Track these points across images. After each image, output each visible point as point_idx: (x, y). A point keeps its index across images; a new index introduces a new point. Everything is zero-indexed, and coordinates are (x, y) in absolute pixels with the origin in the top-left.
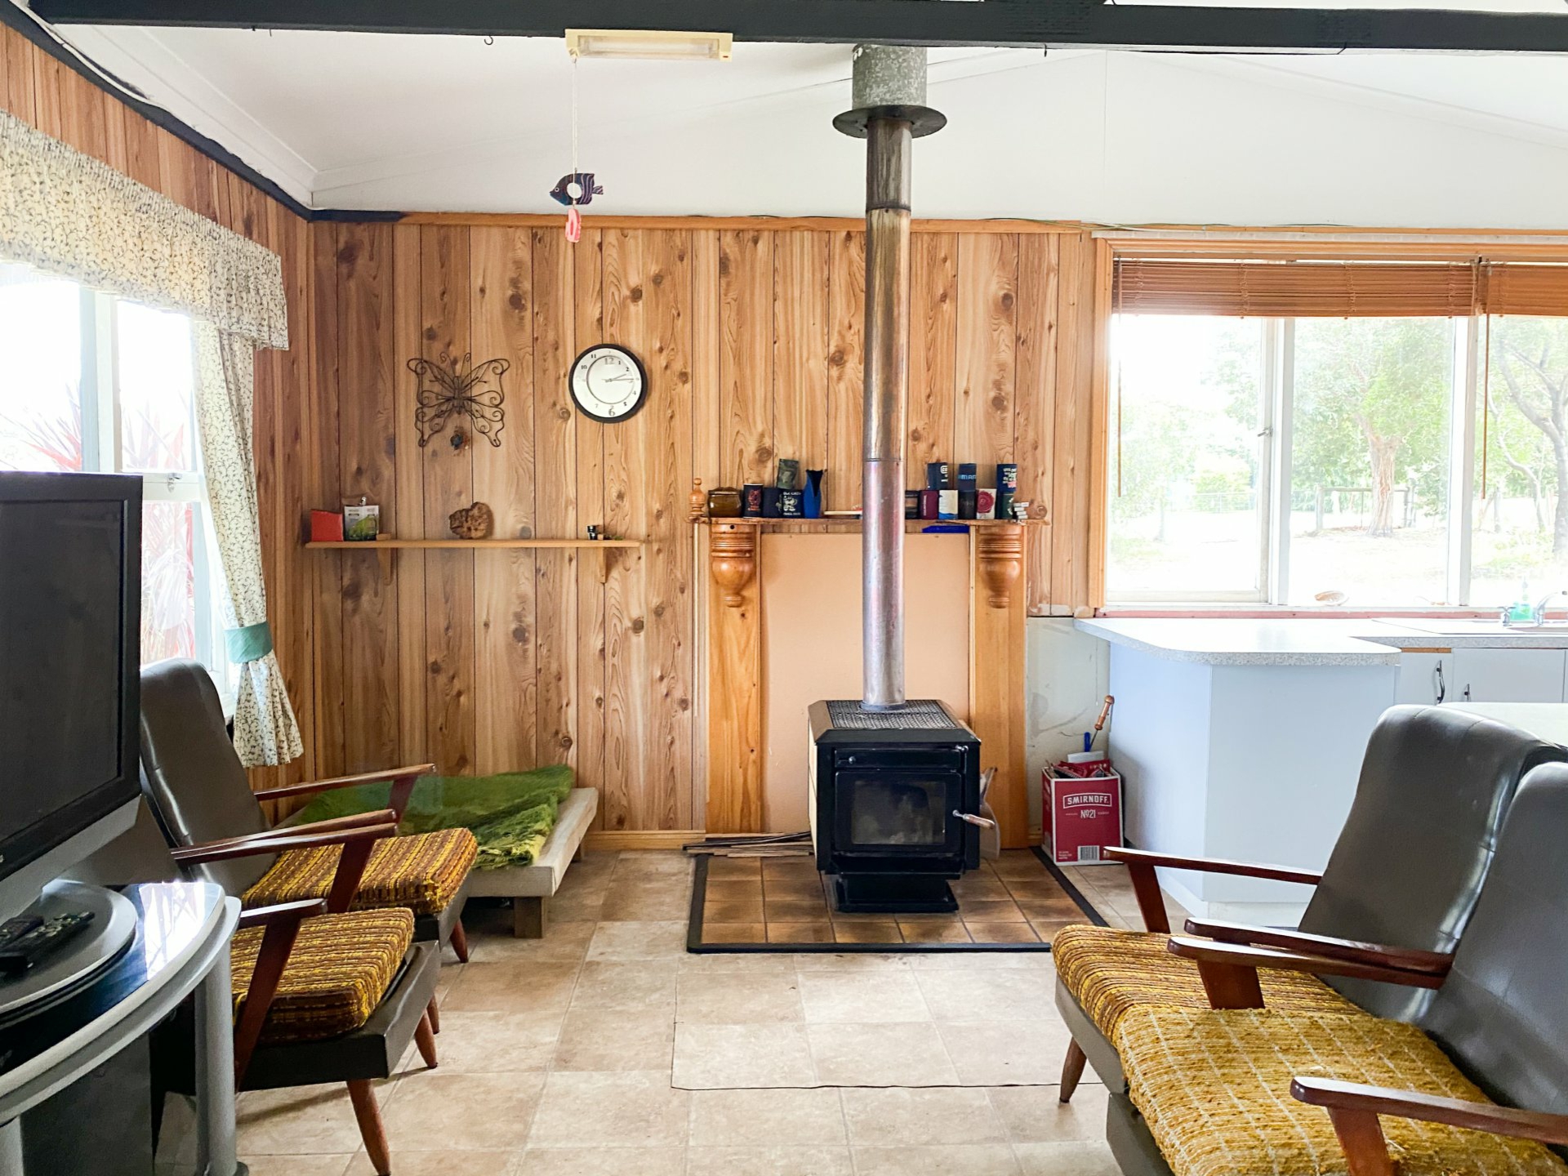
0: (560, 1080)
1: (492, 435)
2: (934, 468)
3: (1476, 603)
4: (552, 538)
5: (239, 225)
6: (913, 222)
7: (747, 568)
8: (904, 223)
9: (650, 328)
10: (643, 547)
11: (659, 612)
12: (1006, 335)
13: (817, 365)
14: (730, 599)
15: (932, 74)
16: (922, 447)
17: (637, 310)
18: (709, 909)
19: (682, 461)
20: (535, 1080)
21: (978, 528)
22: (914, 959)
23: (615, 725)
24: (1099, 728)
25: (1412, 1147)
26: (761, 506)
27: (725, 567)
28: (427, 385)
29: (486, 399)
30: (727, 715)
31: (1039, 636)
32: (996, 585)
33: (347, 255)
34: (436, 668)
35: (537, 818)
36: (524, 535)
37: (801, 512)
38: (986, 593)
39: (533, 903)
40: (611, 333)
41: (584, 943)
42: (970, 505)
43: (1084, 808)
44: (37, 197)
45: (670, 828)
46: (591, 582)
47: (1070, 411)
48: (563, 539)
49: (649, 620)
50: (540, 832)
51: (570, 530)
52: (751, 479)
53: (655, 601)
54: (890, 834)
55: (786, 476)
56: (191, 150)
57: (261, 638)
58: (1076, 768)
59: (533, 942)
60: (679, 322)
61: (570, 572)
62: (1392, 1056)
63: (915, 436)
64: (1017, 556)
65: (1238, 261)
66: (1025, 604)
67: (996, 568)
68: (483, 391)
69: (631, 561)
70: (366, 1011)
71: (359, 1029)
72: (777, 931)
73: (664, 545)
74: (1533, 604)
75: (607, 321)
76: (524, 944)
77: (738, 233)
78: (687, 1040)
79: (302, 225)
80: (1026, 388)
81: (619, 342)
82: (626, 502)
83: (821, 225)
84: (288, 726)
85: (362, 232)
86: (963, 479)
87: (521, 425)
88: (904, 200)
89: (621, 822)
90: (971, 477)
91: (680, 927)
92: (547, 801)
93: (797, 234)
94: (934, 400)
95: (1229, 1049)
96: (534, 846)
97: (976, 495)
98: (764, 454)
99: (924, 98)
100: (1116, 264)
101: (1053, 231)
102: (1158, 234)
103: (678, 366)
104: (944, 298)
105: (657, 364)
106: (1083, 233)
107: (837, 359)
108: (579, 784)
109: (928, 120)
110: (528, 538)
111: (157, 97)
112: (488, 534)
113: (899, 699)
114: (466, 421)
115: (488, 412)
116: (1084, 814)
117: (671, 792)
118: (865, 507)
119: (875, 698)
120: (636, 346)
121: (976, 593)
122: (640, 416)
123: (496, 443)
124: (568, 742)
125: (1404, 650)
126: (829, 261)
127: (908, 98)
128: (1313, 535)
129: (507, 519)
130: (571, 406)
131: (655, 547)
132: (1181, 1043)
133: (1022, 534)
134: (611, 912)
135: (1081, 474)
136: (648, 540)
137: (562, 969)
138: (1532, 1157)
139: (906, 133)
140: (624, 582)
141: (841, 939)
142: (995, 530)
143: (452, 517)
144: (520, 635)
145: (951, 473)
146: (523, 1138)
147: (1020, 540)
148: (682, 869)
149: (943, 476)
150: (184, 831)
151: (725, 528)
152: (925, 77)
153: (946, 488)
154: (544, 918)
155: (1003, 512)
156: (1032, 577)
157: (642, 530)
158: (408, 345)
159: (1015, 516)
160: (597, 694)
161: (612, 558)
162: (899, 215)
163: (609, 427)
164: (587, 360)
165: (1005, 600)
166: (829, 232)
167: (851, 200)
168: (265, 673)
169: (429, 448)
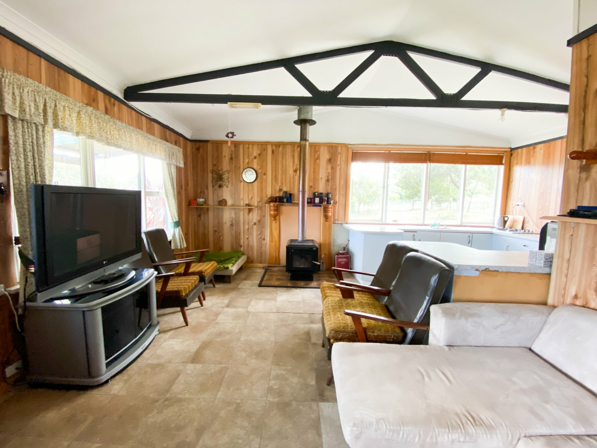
0: (226, 309)
1: (227, 185)
2: (314, 193)
3: (426, 223)
4: (238, 206)
5: (173, 142)
6: (309, 143)
7: (276, 213)
8: (307, 143)
9: (258, 164)
10: (256, 208)
11: (259, 221)
12: (329, 167)
13: (291, 172)
14: (273, 219)
15: (314, 113)
16: (312, 189)
17: (255, 161)
18: (265, 279)
19: (264, 191)
20: (221, 309)
21: (323, 206)
22: (302, 289)
23: (251, 243)
24: (346, 246)
25: (370, 325)
26: (280, 200)
27: (272, 212)
28: (214, 175)
29: (225, 178)
30: (272, 242)
31: (335, 228)
32: (326, 217)
33: (198, 149)
34: (216, 231)
35: (232, 261)
36: (233, 205)
37: (287, 202)
38: (324, 219)
39: (229, 277)
40: (250, 165)
41: (238, 285)
42: (321, 201)
43: (342, 262)
44: (124, 136)
45: (261, 263)
46: (246, 215)
47: (342, 182)
48: (240, 206)
49: (257, 223)
50: (232, 263)
51: (242, 204)
52: (278, 195)
53: (259, 219)
54: (300, 266)
55: (285, 194)
56: (162, 127)
57: (177, 224)
58: (341, 254)
59: (229, 284)
60: (264, 163)
61: (242, 213)
62: (374, 309)
63: (311, 187)
64: (331, 211)
65: (378, 152)
66: (332, 221)
67: (326, 214)
68: (225, 176)
69: (254, 211)
70: (184, 294)
71: (183, 298)
72: (277, 283)
73: (260, 208)
74: (437, 223)
75: (249, 163)
76: (227, 284)
77: (276, 145)
78: (253, 303)
79: (189, 143)
80: (334, 177)
81: (252, 167)
82: (253, 199)
83: (292, 144)
84: (183, 241)
85: (201, 144)
86: (320, 196)
87: (232, 184)
88: (307, 138)
89: (252, 262)
90: (322, 195)
91: (258, 282)
92: (235, 257)
93: (288, 146)
94: (315, 179)
95: (342, 306)
96: (230, 266)
97: (323, 199)
98: (280, 190)
99: (312, 117)
100: (353, 152)
101: (340, 145)
102: (361, 146)
103: (263, 172)
104: (317, 159)
105: (259, 171)
106: (345, 146)
107: (295, 171)
108: (243, 254)
109: (313, 122)
110: (234, 206)
111: (154, 116)
112: (226, 205)
113: (305, 239)
114: (221, 183)
115: (226, 181)
116: (342, 263)
117: (261, 256)
118: (299, 201)
119: (300, 239)
120: (255, 167)
121: (322, 219)
122: (256, 182)
123: (227, 187)
124: (241, 246)
125: (405, 231)
126: (294, 151)
127: (308, 117)
128: (411, 210)
129: (230, 202)
130: (242, 180)
131: (259, 208)
132: (333, 304)
133: (332, 207)
134: (245, 279)
135: (344, 195)
136: (257, 207)
137: (233, 289)
138: (394, 328)
139: (308, 125)
140: (252, 215)
141: (289, 285)
142: (326, 206)
143: (219, 202)
144: (232, 225)
145: (318, 195)
146: (215, 320)
147: (332, 208)
148: (262, 271)
149: (316, 195)
150: (156, 259)
151: (272, 205)
152: (312, 113)
153: (317, 197)
154: (231, 280)
155: (328, 203)
156: (334, 216)
157: (256, 204)
158: (210, 167)
159: (331, 203)
160: (247, 237)
161: (250, 210)
162: (306, 142)
163: (250, 184)
164: (245, 171)
165: (328, 220)
166: (294, 145)
167: (297, 139)
168: (178, 231)
169: (214, 188)
